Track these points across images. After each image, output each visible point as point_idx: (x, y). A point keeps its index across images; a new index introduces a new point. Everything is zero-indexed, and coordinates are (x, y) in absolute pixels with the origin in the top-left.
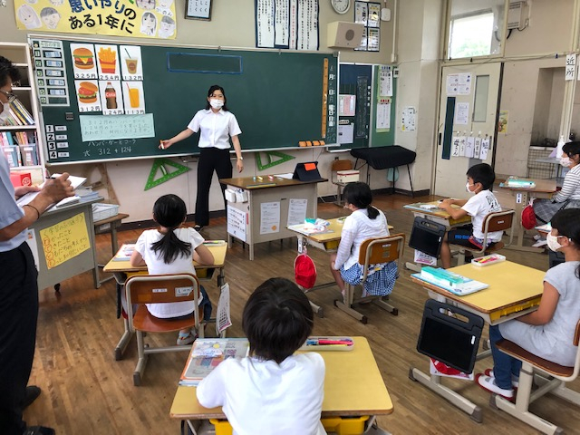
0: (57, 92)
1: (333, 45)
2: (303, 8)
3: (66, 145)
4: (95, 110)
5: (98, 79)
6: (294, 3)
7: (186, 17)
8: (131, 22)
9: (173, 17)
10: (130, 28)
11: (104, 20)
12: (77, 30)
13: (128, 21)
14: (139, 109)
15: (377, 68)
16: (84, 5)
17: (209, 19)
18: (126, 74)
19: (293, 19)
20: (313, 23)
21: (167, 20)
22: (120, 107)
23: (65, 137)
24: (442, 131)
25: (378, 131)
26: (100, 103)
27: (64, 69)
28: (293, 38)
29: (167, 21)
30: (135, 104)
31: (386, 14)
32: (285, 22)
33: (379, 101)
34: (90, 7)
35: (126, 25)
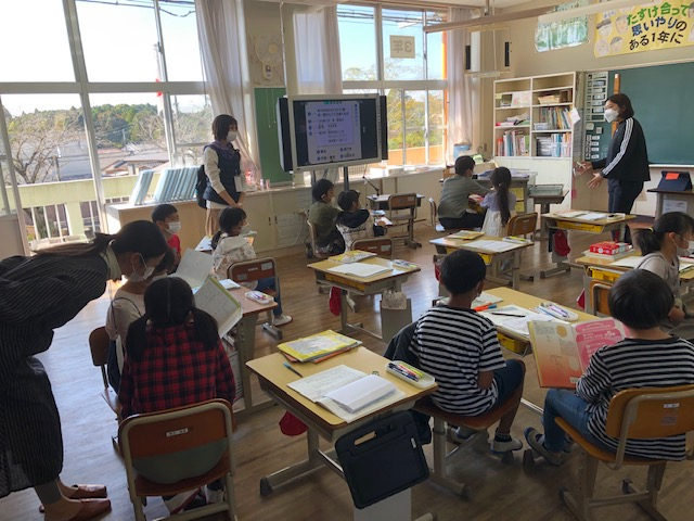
3: (598, 144)
8: (681, 33)
10: (679, 39)
11: (657, 36)
12: (635, 50)
13: (677, 31)
16: (643, 29)
34: (647, 29)
35: (676, 37)
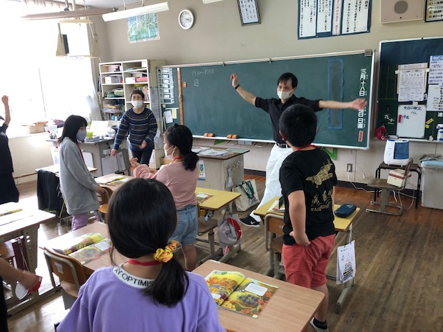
17: (259, 22)
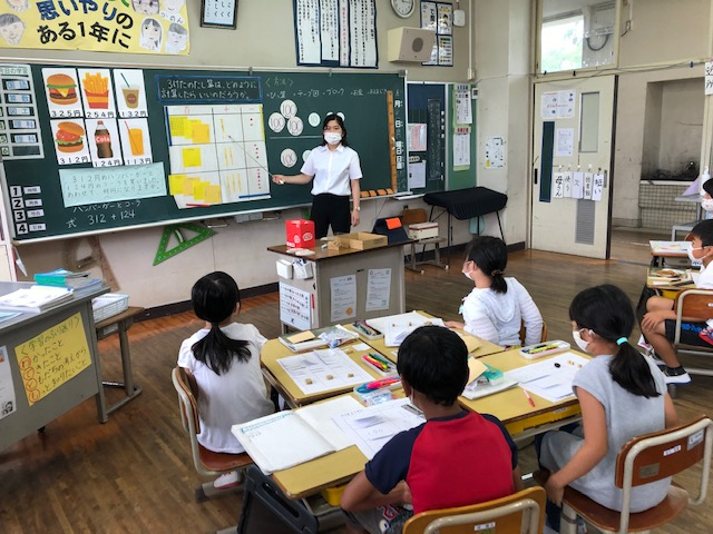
0: (25, 138)
1: (397, 58)
2: (356, 10)
3: (41, 213)
4: (81, 161)
5: (84, 118)
6: (344, 5)
7: (202, 23)
8: (127, 32)
9: (185, 24)
10: (125, 40)
11: (88, 29)
12: (51, 45)
13: (120, 27)
14: (144, 157)
15: (451, 87)
16: (59, 10)
18: (124, 109)
19: (344, 25)
20: (369, 31)
21: (177, 29)
22: (116, 155)
23: (39, 202)
24: (538, 165)
25: (455, 169)
26: (88, 152)
27: (34, 105)
28: (345, 50)
29: (176, 31)
30: (137, 150)
31: (459, 17)
32: (334, 29)
33: (456, 131)
34: (68, 13)
35: (119, 36)
